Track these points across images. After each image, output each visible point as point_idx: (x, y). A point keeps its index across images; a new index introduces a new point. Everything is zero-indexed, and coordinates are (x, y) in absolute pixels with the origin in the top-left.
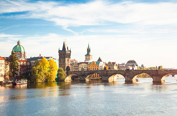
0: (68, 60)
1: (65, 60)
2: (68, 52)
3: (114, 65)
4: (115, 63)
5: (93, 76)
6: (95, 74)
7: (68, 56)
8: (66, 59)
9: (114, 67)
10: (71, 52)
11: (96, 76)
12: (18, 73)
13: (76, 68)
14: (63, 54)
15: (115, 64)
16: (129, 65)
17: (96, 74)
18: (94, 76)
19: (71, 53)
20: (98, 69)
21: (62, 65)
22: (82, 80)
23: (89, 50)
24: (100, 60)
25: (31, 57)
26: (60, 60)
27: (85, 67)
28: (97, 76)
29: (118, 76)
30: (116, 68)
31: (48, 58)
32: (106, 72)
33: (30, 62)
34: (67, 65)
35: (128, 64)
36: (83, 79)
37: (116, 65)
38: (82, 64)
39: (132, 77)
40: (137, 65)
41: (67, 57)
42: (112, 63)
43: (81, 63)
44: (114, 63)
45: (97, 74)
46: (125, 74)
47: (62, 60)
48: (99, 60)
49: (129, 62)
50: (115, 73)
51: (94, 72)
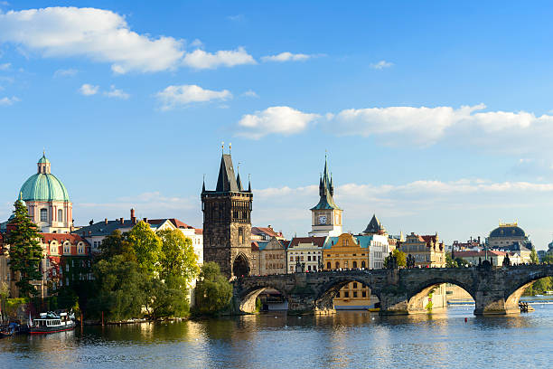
0: (240, 229)
1: (227, 232)
2: (241, 198)
3: (429, 246)
4: (434, 238)
5: (347, 294)
6: (355, 286)
7: (240, 214)
8: (234, 226)
9: (432, 253)
10: (251, 196)
11: (360, 294)
12: (42, 286)
13: (275, 261)
14: (221, 208)
15: (435, 241)
16: (496, 247)
17: (359, 285)
18: (351, 294)
19: (251, 201)
20: (363, 264)
21: (215, 250)
22: (300, 313)
23: (325, 189)
24: (374, 228)
25: (91, 222)
26: (207, 233)
27: (312, 256)
28: (364, 295)
29: (447, 293)
30: (438, 259)
31: (158, 223)
32: (396, 278)
33: (86, 242)
34: (236, 252)
35: (492, 243)
36: (303, 307)
37: (437, 246)
38: (301, 246)
39: (501, 293)
40: (529, 246)
41: (236, 215)
42: (422, 240)
43: (296, 241)
44: (430, 239)
45: (364, 287)
46: (476, 282)
47: (218, 231)
48: (370, 227)
49: (496, 233)
50: (435, 279)
51: (350, 277)
